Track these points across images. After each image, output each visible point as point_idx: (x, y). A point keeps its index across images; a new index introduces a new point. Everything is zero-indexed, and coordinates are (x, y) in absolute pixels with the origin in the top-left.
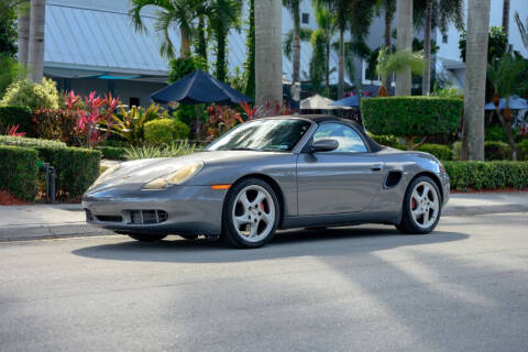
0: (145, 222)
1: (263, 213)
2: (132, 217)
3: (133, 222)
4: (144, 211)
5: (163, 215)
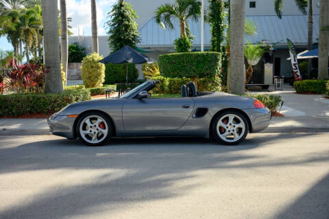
1: (100, 129)
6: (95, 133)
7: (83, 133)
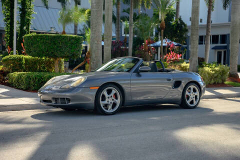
0: (61, 103)
1: (115, 99)
2: (56, 101)
3: (56, 103)
4: (61, 98)
5: (69, 100)
6: (111, 103)
7: (102, 103)
